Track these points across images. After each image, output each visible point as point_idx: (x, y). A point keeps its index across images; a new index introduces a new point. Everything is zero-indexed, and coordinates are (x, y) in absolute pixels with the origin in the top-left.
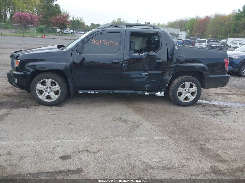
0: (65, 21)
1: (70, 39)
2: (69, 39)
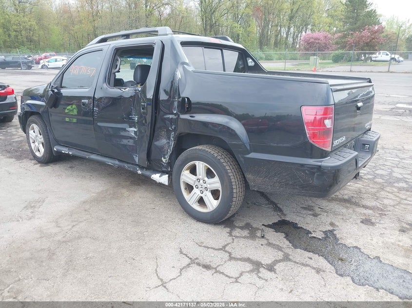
0: (374, 39)
1: (361, 72)
2: (358, 72)
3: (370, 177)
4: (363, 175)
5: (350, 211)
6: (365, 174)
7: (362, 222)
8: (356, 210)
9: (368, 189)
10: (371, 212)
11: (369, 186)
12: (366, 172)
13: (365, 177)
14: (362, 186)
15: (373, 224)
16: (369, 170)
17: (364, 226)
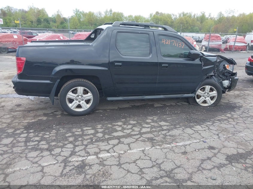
3: (18, 132)
4: (24, 132)
5: (27, 107)
6: (22, 133)
7: (21, 105)
8: (24, 108)
9: (19, 121)
10: (17, 110)
11: (19, 123)
12: (22, 136)
13: (22, 130)
14: (23, 121)
15: (16, 105)
16: (19, 139)
17: (20, 103)
